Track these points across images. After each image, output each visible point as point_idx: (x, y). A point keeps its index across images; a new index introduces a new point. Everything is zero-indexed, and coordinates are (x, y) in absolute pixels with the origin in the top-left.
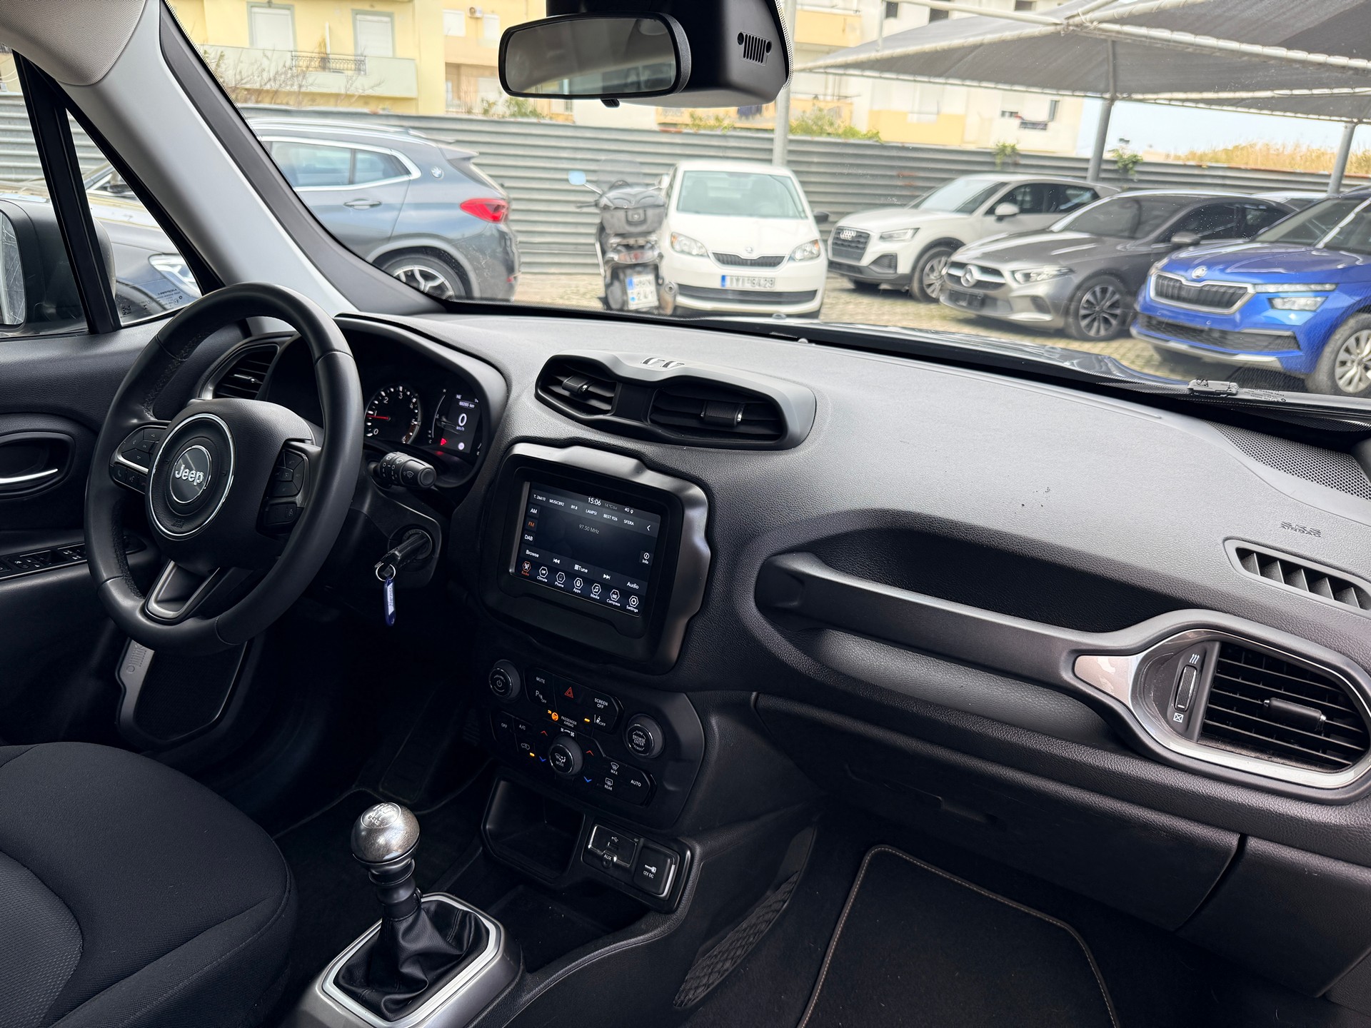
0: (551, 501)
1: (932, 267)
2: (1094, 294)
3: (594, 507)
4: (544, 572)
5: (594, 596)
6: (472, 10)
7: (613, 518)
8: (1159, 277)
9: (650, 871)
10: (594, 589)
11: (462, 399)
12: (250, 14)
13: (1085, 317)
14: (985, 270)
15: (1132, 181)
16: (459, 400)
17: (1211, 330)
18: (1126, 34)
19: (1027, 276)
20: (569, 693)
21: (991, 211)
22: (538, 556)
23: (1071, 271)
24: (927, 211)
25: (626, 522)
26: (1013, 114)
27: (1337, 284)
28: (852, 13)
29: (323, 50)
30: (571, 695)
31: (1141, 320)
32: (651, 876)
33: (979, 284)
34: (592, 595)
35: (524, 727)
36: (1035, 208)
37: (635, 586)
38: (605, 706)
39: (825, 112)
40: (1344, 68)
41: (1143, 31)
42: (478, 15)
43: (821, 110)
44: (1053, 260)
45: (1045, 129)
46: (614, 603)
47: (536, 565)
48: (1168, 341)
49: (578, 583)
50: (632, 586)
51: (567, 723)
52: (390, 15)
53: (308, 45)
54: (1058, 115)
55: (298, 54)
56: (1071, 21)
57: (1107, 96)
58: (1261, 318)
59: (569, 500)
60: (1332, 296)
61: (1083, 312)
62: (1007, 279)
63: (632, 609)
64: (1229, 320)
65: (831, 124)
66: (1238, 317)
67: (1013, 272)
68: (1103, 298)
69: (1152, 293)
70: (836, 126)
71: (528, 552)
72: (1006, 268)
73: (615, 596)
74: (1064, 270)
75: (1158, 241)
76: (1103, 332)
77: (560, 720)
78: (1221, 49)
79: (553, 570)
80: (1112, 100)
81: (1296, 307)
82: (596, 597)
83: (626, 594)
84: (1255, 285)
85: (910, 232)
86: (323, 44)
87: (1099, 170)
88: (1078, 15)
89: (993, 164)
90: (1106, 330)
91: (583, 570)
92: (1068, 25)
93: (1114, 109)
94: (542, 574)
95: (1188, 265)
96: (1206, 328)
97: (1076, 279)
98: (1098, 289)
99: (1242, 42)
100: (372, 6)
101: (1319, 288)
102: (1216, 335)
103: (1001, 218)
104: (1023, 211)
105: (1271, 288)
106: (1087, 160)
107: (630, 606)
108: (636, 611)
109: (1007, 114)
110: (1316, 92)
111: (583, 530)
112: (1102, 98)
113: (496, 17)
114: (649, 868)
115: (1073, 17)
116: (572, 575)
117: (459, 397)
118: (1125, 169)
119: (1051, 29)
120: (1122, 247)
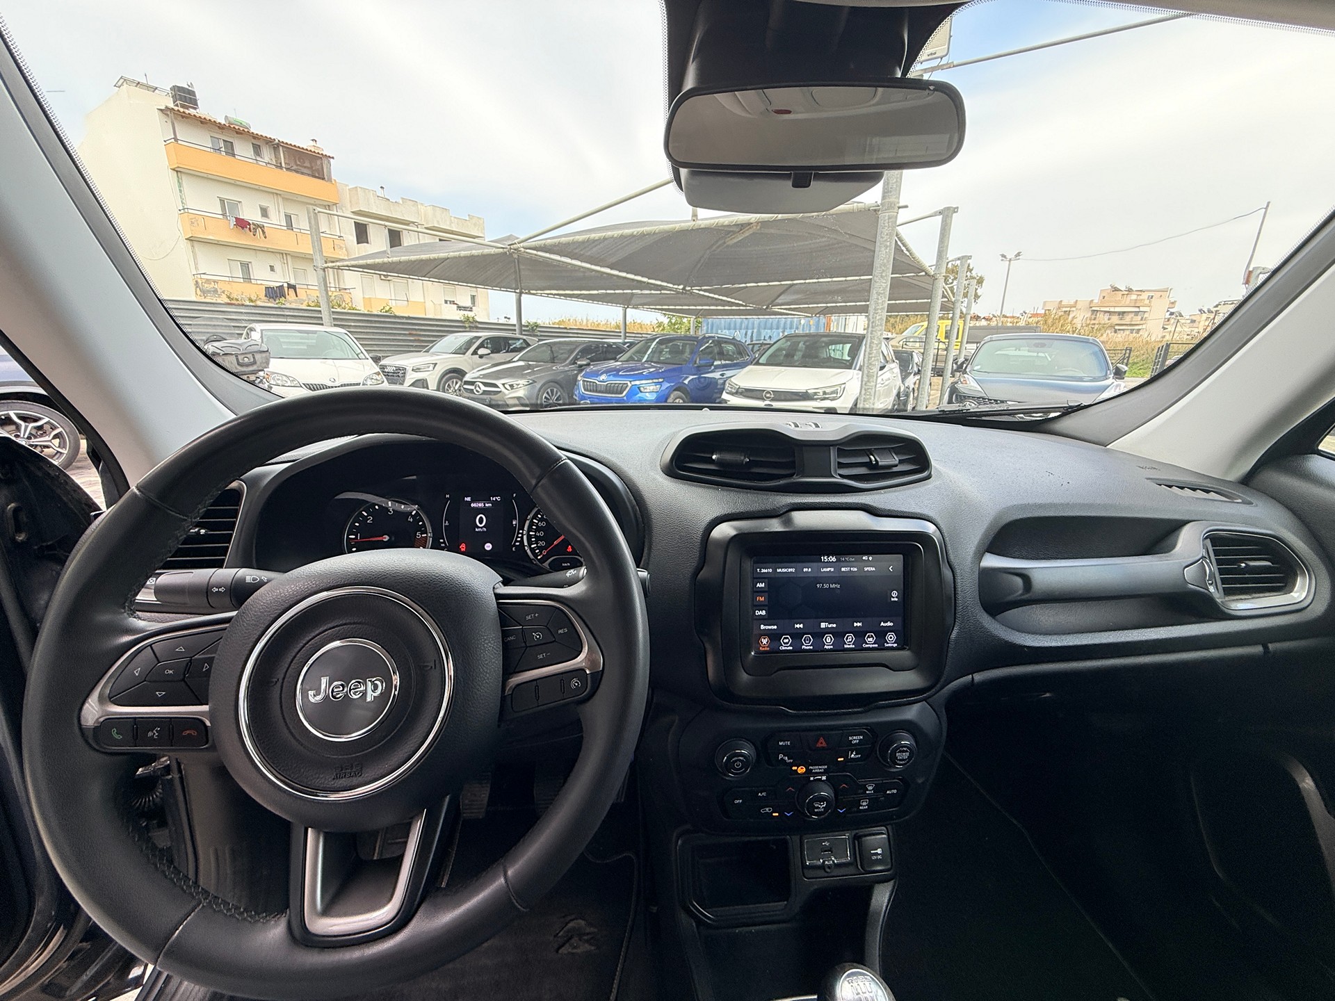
0: (779, 570)
1: (449, 385)
2: (548, 393)
3: (829, 564)
4: (787, 640)
5: (849, 646)
7: (852, 569)
8: (584, 381)
9: (877, 854)
10: (847, 639)
11: (473, 501)
14: (485, 384)
15: (539, 335)
16: (469, 503)
19: (512, 386)
20: (822, 743)
21: (475, 353)
22: (775, 627)
23: (535, 382)
24: (434, 354)
25: (866, 569)
26: (453, 303)
27: (664, 378)
28: (337, 237)
30: (824, 745)
32: (879, 857)
33: (485, 392)
34: (846, 646)
35: (764, 794)
36: (496, 350)
37: (889, 624)
38: (860, 740)
40: (633, 280)
41: (547, 255)
44: (523, 376)
45: (471, 311)
46: (871, 646)
47: (775, 637)
49: (829, 640)
50: (886, 624)
51: (816, 771)
54: (476, 303)
56: (512, 247)
57: (518, 291)
59: (799, 565)
60: (662, 384)
62: (502, 388)
63: (890, 645)
66: (625, 398)
67: (503, 384)
68: (552, 395)
69: (583, 390)
71: (762, 627)
72: (499, 383)
73: (871, 639)
74: (531, 382)
75: (571, 364)
77: (809, 772)
79: (797, 636)
80: (521, 293)
81: (648, 391)
82: (851, 646)
83: (881, 635)
84: (630, 381)
85: (432, 366)
87: (521, 330)
88: (515, 244)
89: (466, 326)
91: (830, 626)
92: (510, 249)
93: (522, 298)
94: (784, 643)
95: (597, 374)
97: (538, 386)
98: (549, 390)
99: (592, 264)
101: (657, 381)
103: (481, 357)
104: (493, 352)
105: (637, 383)
106: (515, 325)
107: (888, 643)
108: (895, 645)
109: (448, 302)
110: (617, 292)
111: (822, 589)
112: (515, 292)
114: (875, 851)
115: (512, 244)
116: (819, 635)
117: (468, 499)
118: (533, 330)
119: (501, 250)
120: (554, 368)
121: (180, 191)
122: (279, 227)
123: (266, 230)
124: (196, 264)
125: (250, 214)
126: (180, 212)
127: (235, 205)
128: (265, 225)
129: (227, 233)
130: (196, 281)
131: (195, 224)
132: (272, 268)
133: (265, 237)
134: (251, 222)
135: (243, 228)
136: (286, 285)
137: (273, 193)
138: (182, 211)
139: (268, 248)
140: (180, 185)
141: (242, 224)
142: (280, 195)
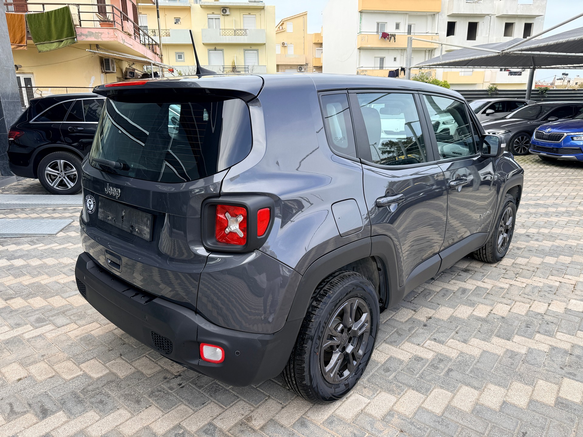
2: (519, 139)
6: (283, 44)
8: (537, 132)
12: (209, 54)
13: (515, 147)
15: (545, 97)
17: (553, 148)
18: (524, 54)
21: (484, 112)
23: (510, 131)
28: (435, 34)
29: (234, 65)
31: (532, 146)
39: (425, 74)
42: (285, 45)
43: (423, 73)
44: (504, 128)
48: (540, 153)
52: (257, 50)
53: (228, 63)
55: (225, 67)
56: (503, 52)
57: (532, 67)
58: (569, 143)
61: (515, 145)
64: (559, 145)
65: (427, 79)
66: (562, 144)
68: (522, 140)
69: (535, 138)
70: (429, 79)
74: (507, 131)
75: (541, 120)
76: (523, 152)
78: (559, 55)
80: (534, 69)
81: (582, 140)
84: (567, 133)
86: (234, 62)
87: (530, 93)
89: (488, 94)
90: (524, 151)
92: (502, 53)
93: (535, 72)
95: (546, 128)
96: (551, 148)
97: (511, 134)
98: (520, 137)
100: (251, 47)
102: (555, 150)
103: (488, 115)
104: (496, 112)
105: (572, 134)
106: (525, 91)
109: (503, 70)
113: (293, 45)
115: (504, 50)
118: (542, 93)
119: (497, 54)
120: (528, 123)
121: (360, 23)
122: (403, 34)
123: (396, 37)
124: (359, 62)
125: (390, 29)
126: (358, 34)
127: (384, 25)
128: (396, 34)
129: (377, 42)
130: (358, 72)
131: (363, 40)
132: (395, 59)
133: (395, 42)
134: (389, 34)
135: (385, 38)
136: (400, 69)
137: (404, 13)
138: (359, 34)
139: (395, 48)
140: (361, 18)
141: (385, 36)
142: (408, 14)
